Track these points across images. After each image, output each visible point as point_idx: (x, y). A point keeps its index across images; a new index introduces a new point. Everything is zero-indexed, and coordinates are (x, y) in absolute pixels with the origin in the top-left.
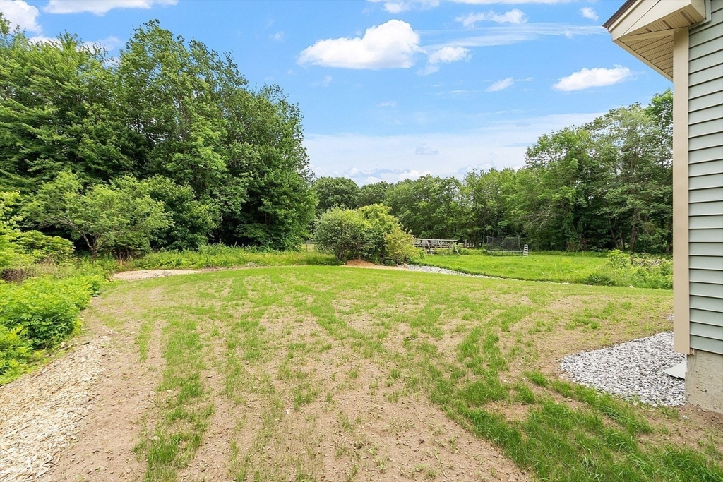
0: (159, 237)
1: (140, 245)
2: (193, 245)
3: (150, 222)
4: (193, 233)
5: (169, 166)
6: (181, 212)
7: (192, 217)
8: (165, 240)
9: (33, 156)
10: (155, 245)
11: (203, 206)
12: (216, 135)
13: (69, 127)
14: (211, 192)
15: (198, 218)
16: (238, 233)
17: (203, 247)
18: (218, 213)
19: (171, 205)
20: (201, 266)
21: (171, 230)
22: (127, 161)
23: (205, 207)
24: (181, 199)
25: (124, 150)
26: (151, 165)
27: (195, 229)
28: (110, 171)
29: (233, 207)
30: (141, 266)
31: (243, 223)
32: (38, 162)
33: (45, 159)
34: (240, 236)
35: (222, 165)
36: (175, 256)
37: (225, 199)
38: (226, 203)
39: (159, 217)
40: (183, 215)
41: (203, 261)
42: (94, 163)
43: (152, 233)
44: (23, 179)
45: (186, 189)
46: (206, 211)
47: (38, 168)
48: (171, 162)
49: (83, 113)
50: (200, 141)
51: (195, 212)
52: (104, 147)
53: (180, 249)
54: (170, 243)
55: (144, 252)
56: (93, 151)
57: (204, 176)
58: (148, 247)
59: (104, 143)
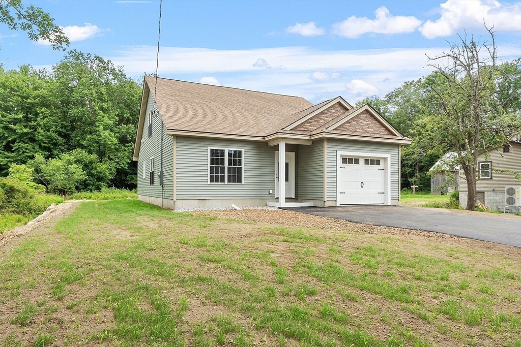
0: (80, 184)
1: (70, 188)
2: (98, 189)
3: (76, 177)
4: (99, 182)
5: (84, 143)
6: (91, 170)
7: (97, 172)
8: (83, 186)
9: (14, 141)
10: (77, 188)
11: (104, 166)
12: (111, 122)
13: (30, 124)
14: (109, 156)
15: (101, 173)
16: (128, 181)
17: (104, 189)
18: (113, 169)
19: (86, 166)
20: (101, 199)
21: (86, 180)
22: (61, 140)
23: (105, 166)
24: (91, 162)
25: (60, 134)
26: (73, 142)
27: (100, 179)
28: (52, 147)
29: (122, 165)
30: (72, 198)
31: (131, 174)
32: (16, 144)
33: (19, 142)
34: (130, 183)
35: (115, 141)
36: (88, 194)
37: (117, 160)
38: (118, 163)
39: (79, 174)
40: (93, 171)
41: (103, 196)
42: (44, 143)
43: (77, 182)
44: (9, 154)
45: (94, 156)
46: (106, 168)
47: (16, 148)
48: (85, 140)
49: (37, 114)
50: (101, 127)
51: (99, 169)
52: (48, 133)
53: (91, 191)
54: (86, 187)
55: (72, 193)
56: (43, 136)
57: (105, 147)
58: (74, 189)
59: (48, 131)
